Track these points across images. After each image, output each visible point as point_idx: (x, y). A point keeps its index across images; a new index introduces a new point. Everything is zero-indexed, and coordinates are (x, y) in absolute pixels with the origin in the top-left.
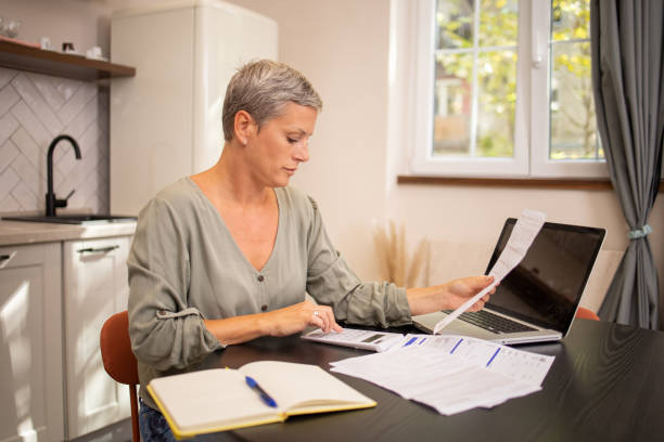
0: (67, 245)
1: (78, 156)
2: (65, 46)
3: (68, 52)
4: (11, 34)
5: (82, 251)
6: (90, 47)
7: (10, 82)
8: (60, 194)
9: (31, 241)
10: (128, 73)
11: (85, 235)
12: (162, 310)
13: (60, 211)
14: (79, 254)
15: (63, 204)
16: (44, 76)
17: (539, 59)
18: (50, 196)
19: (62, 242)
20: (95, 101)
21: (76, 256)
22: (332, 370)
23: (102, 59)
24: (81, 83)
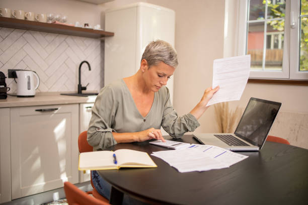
0: (81, 105)
1: (90, 69)
2: (85, 25)
3: (87, 27)
4: (64, 21)
5: (87, 108)
6: (96, 25)
7: (65, 40)
8: (83, 85)
9: (66, 103)
10: (111, 35)
11: (88, 101)
12: (98, 128)
13: (83, 92)
14: (86, 109)
15: (85, 89)
16: (78, 37)
17: (294, 24)
18: (80, 86)
19: (79, 104)
20: (99, 47)
21: (85, 110)
22: (152, 154)
23: (100, 29)
24: (93, 39)
